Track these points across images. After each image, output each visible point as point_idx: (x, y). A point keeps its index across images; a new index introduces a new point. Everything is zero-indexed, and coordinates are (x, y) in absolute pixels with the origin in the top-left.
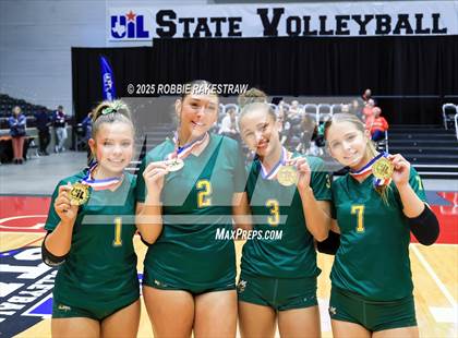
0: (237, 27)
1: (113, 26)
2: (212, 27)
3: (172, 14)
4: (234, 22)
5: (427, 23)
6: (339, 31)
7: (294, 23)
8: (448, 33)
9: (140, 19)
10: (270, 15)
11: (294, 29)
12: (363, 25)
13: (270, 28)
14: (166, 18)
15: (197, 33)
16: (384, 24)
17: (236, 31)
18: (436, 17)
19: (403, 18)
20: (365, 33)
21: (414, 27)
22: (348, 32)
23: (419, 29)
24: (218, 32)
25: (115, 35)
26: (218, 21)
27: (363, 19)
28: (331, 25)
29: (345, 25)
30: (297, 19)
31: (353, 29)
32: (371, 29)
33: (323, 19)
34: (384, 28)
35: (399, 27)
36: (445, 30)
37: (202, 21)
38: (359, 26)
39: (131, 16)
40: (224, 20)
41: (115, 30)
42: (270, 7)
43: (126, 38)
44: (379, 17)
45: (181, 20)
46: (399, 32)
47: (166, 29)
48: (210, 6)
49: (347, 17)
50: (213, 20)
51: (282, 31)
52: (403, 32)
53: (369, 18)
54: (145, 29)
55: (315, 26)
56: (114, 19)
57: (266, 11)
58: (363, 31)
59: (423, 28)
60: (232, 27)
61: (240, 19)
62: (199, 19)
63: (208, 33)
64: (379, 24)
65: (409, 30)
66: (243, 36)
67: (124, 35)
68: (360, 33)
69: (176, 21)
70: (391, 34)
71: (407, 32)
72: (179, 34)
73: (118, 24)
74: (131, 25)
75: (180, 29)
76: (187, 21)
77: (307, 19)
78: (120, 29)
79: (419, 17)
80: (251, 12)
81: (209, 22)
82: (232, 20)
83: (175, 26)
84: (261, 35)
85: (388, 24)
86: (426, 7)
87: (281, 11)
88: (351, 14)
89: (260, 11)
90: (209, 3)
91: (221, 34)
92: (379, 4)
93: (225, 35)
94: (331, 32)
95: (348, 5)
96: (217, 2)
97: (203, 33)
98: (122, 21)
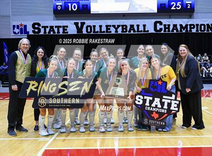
0: (66, 30)
1: (14, 29)
2: (56, 30)
3: (39, 24)
4: (65, 28)
5: (141, 28)
6: (107, 32)
7: (89, 28)
8: (149, 32)
9: (25, 26)
10: (80, 25)
11: (89, 31)
12: (116, 29)
13: (80, 30)
14: (36, 26)
15: (49, 32)
16: (125, 29)
17: (66, 31)
18: (144, 26)
19: (132, 26)
20: (117, 32)
21: (136, 30)
22: (111, 32)
23: (138, 31)
24: (58, 32)
25: (15, 33)
26: (58, 27)
27: (116, 27)
28: (104, 29)
29: (109, 29)
30: (90, 26)
31: (113, 31)
32: (120, 30)
33: (101, 26)
36: (148, 31)
37: (52, 27)
40: (60, 27)
41: (14, 31)
42: (79, 22)
43: (19, 34)
44: (123, 26)
45: (43, 27)
46: (130, 32)
47: (37, 30)
49: (110, 26)
50: (56, 27)
51: (84, 32)
52: (132, 32)
53: (119, 26)
54: (28, 31)
55: (97, 29)
56: (14, 26)
59: (140, 30)
60: (64, 30)
61: (67, 27)
62: (50, 27)
63: (54, 32)
64: (123, 29)
65: (134, 31)
66: (69, 33)
67: (18, 33)
68: (115, 32)
69: (41, 27)
70: (127, 33)
72: (42, 33)
73: (16, 28)
74: (21, 29)
75: (42, 30)
76: (45, 27)
77: (94, 26)
78: (17, 31)
79: (138, 26)
80: (72, 24)
81: (54, 28)
83: (40, 29)
84: (76, 33)
86: (141, 22)
87: (84, 23)
88: (112, 25)
89: (75, 23)
90: (54, 20)
91: (59, 33)
92: (123, 20)
93: (61, 33)
94: (104, 32)
95: (110, 21)
96: (57, 20)
97: (52, 32)
98: (18, 27)
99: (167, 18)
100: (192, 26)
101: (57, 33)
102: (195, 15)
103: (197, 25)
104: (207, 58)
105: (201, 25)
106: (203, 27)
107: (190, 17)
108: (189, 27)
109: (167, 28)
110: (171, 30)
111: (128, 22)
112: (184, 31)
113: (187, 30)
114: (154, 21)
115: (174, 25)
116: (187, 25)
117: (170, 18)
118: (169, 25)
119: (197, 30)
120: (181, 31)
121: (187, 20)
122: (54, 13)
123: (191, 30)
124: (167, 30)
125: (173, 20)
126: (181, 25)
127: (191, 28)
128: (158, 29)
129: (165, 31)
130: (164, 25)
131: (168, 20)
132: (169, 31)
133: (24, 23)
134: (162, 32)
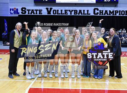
0: (41, 12)
1: (10, 11)
3: (25, 9)
4: (40, 11)
5: (86, 12)
6: (65, 14)
7: (55, 11)
9: (17, 9)
10: (49, 9)
11: (55, 13)
13: (49, 12)
14: (24, 9)
15: (31, 13)
16: (76, 12)
18: (88, 11)
19: (80, 11)
21: (83, 13)
22: (67, 14)
23: (84, 14)
25: (11, 13)
26: (36, 10)
27: (71, 11)
28: (63, 12)
29: (67, 12)
30: (55, 10)
32: (73, 13)
33: (62, 11)
34: (76, 13)
35: (79, 13)
36: (90, 14)
38: (70, 13)
40: (38, 10)
41: (11, 12)
42: (49, 7)
44: (75, 11)
45: (27, 10)
46: (79, 14)
47: (24, 12)
49: (67, 10)
51: (52, 14)
52: (80, 15)
53: (72, 11)
54: (18, 12)
55: (60, 12)
56: (11, 9)
57: (48, 8)
58: (71, 14)
61: (42, 10)
62: (32, 10)
63: (34, 13)
65: (82, 14)
66: (43, 14)
67: (13, 13)
68: (70, 14)
69: (26, 10)
70: (77, 15)
71: (81, 14)
72: (27, 14)
73: (12, 11)
74: (15, 11)
75: (27, 12)
76: (29, 10)
77: (58, 10)
79: (84, 11)
80: (45, 9)
81: (34, 11)
82: (40, 10)
84: (47, 14)
85: (77, 12)
86: (86, 9)
87: (52, 8)
88: (68, 10)
89: (46, 8)
90: (34, 6)
91: (37, 14)
92: (75, 7)
93: (38, 14)
94: (63, 14)
95: (68, 7)
96: (36, 6)
97: (33, 13)
98: (13, 10)
99: (102, 7)
100: (117, 12)
101: (36, 14)
102: (119, 5)
103: (120, 11)
104: (125, 32)
105: (122, 11)
106: (123, 12)
107: (116, 6)
108: (114, 12)
109: (101, 13)
110: (104, 14)
111: (78, 9)
112: (112, 15)
113: (113, 14)
114: (93, 8)
115: (105, 11)
116: (113, 11)
117: (103, 6)
118: (103, 11)
119: (120, 14)
120: (110, 14)
121: (113, 8)
122: (34, 2)
123: (116, 14)
124: (101, 14)
125: (105, 8)
126: (110, 11)
127: (116, 13)
128: (96, 13)
129: (100, 14)
130: (100, 11)
131: (102, 8)
132: (102, 14)
133: (17, 8)
134: (98, 15)
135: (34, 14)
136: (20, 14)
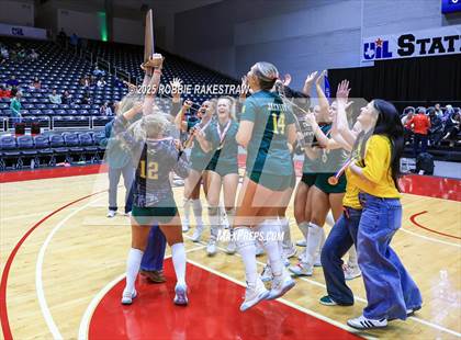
1: (366, 50)
2: (446, 45)
3: (411, 37)
9: (386, 44)
14: (406, 41)
15: (431, 51)
24: (451, 48)
25: (367, 57)
26: (451, 39)
37: (437, 40)
39: (379, 42)
40: (457, 37)
41: (367, 53)
43: (374, 59)
45: (418, 42)
47: (406, 49)
48: (444, 28)
50: (446, 39)
54: (389, 51)
56: (366, 46)
62: (434, 39)
63: (442, 50)
67: (373, 56)
69: (414, 43)
72: (416, 54)
73: (369, 49)
74: (379, 49)
75: (418, 48)
76: (423, 42)
78: (370, 52)
81: (442, 41)
83: (413, 46)
90: (443, 25)
91: (453, 50)
93: (457, 51)
96: (451, 24)
97: (437, 51)
98: (373, 45)
122: (443, 12)
133: (383, 39)
135: (444, 51)
136: (396, 56)
